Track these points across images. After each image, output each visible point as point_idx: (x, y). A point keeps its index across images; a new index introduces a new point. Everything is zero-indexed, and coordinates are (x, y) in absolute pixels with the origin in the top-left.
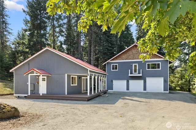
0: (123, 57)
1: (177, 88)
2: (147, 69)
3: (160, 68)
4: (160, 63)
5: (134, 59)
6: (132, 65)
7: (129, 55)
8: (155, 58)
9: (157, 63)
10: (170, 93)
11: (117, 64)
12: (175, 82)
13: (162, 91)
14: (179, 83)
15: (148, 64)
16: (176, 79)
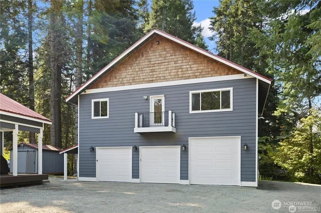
0: (123, 75)
1: (296, 174)
2: (191, 112)
3: (229, 107)
4: (231, 89)
5: (152, 81)
6: (148, 99)
7: (141, 70)
8: (216, 73)
9: (221, 90)
10: (261, 186)
11: (107, 100)
12: (293, 156)
13: (237, 181)
14: (302, 161)
15: (193, 95)
16: (296, 148)
